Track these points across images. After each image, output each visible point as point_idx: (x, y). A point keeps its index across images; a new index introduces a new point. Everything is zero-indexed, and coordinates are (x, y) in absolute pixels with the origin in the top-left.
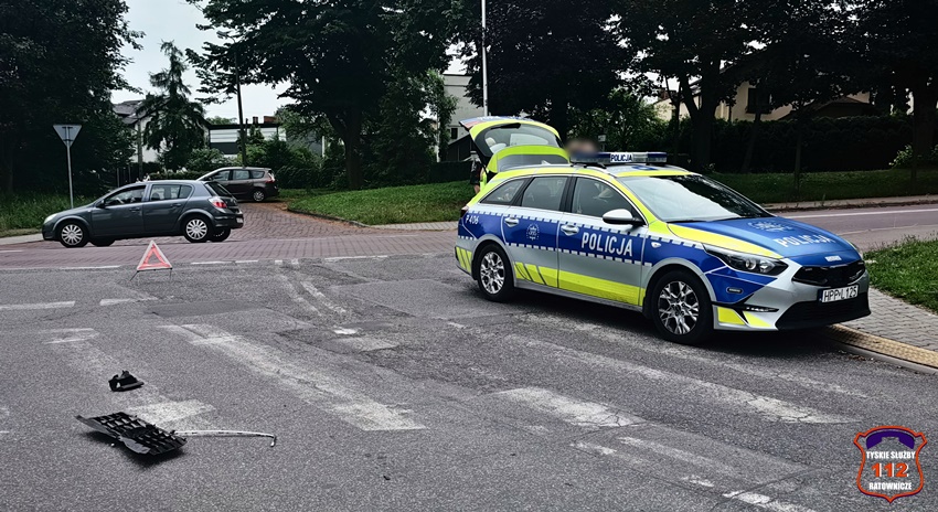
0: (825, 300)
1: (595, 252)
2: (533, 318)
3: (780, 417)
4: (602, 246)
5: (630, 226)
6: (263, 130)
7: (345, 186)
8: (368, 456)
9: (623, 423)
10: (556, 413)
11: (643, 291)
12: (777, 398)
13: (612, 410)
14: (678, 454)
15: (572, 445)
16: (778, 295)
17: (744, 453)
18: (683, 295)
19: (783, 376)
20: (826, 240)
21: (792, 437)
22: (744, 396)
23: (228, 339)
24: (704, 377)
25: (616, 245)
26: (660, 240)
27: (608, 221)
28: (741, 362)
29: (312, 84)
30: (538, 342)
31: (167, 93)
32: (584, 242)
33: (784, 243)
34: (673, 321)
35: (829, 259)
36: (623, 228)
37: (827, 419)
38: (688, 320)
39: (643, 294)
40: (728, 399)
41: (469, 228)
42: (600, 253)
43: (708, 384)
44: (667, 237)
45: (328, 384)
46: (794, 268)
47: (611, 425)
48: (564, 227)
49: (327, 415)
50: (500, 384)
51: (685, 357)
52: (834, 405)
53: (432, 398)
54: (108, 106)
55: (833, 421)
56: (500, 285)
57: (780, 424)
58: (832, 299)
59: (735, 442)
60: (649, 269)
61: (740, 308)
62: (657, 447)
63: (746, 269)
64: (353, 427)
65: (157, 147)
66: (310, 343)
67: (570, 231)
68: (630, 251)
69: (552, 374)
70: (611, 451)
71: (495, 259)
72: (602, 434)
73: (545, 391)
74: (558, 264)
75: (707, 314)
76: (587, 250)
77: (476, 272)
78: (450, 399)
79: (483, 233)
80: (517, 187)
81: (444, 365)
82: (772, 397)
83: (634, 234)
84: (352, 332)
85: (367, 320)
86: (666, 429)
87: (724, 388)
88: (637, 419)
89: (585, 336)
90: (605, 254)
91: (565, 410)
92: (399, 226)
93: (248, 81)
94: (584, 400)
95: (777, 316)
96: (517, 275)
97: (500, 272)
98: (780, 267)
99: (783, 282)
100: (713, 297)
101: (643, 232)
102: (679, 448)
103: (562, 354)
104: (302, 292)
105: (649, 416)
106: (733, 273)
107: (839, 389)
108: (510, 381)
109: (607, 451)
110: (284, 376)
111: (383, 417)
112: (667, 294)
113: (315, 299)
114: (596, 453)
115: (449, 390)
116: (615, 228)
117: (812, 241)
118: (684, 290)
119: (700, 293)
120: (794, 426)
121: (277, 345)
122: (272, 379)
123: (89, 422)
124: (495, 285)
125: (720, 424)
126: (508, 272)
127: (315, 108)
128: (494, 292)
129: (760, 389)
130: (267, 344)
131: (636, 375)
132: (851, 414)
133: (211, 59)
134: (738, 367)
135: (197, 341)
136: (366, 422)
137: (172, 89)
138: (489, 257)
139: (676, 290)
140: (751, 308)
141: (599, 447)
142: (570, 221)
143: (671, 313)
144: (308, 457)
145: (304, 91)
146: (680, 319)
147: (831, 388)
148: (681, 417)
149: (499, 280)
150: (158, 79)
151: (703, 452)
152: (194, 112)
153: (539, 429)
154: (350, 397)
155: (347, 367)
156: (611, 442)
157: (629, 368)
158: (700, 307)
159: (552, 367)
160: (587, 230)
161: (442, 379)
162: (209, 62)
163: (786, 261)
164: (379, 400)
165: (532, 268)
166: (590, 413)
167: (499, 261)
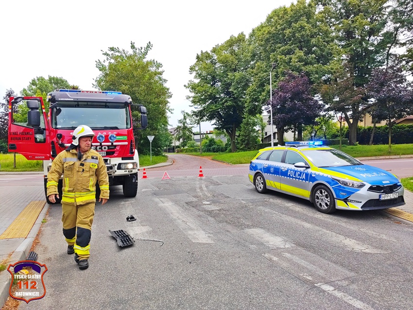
0: (382, 199)
1: (292, 177)
2: (271, 200)
3: (353, 249)
4: (295, 175)
5: (305, 168)
6: (209, 135)
7: (230, 151)
8: (189, 252)
9: (287, 246)
10: (262, 240)
11: (310, 192)
12: (355, 239)
13: (284, 240)
14: (303, 263)
15: (263, 255)
16: (361, 196)
17: (332, 265)
18: (324, 194)
19: (362, 230)
20: (383, 174)
21: (355, 258)
22: (341, 237)
23: (170, 204)
24: (327, 228)
25: (300, 175)
26: (315, 174)
27: (296, 166)
28: (345, 222)
29: (222, 121)
30: (269, 210)
31: (182, 125)
32: (289, 174)
33: (364, 175)
34: (321, 204)
35: (384, 182)
36: (302, 169)
37: (375, 251)
38: (326, 204)
39: (310, 194)
40: (334, 239)
41: (253, 168)
42: (294, 178)
43: (328, 232)
44: (317, 173)
45: (192, 222)
46: (368, 186)
47: (281, 247)
48: (282, 168)
49: (184, 235)
50: (248, 227)
51: (323, 219)
52: (380, 244)
53: (222, 230)
54: (166, 130)
55: (376, 252)
56: (262, 188)
57: (352, 252)
58: (386, 198)
59: (329, 259)
60: (312, 184)
61: (346, 201)
62: (296, 259)
63: (348, 186)
64: (190, 240)
65: (179, 141)
66: (193, 207)
67: (284, 170)
68: (304, 177)
69: (268, 223)
70: (277, 259)
71: (260, 178)
72: (276, 251)
73: (263, 230)
74: (281, 181)
75: (333, 203)
76: (290, 176)
77: (255, 183)
78: (228, 231)
79: (257, 169)
80: (268, 154)
81: (232, 218)
82: (353, 239)
83: (306, 171)
84: (208, 203)
85: (215, 199)
86: (303, 251)
87: (334, 234)
88: (293, 245)
89: (287, 209)
90: (296, 178)
91: (266, 239)
92: (243, 165)
93: (203, 121)
94: (276, 235)
95: (362, 204)
96: (267, 184)
97: (262, 183)
98: (362, 186)
99: (364, 191)
100: (335, 197)
101: (309, 171)
102: (304, 260)
103: (276, 216)
104: (201, 188)
105: (298, 244)
106: (343, 188)
107: (384, 237)
108: (252, 225)
109: (275, 259)
110: (179, 219)
111: (201, 237)
112: (318, 194)
113: (203, 190)
114: (270, 260)
115: (229, 227)
116: (299, 169)
117: (377, 175)
118: (324, 193)
119: (330, 195)
120: (358, 254)
121: (183, 207)
122: (175, 220)
123: (111, 232)
124: (261, 188)
125: (326, 250)
126: (264, 183)
127: (223, 128)
128: (260, 190)
129: (349, 235)
130: (180, 206)
131: (300, 226)
132: (386, 250)
133: (193, 115)
134: (344, 224)
135: (161, 205)
136: (195, 238)
137: (184, 124)
138: (258, 178)
139: (321, 193)
140: (351, 201)
141: (272, 257)
142: (284, 166)
143: (320, 201)
144: (170, 251)
145: (219, 123)
146: (323, 204)
147: (381, 237)
148: (311, 246)
149: (262, 186)
150: (180, 121)
151: (313, 263)
152: (190, 130)
153: (253, 247)
154: (195, 228)
155: (200, 216)
156: (279, 255)
157: (299, 223)
158: (330, 199)
159: (270, 221)
160: (290, 169)
161: (229, 223)
162: (192, 116)
163: (365, 183)
164: (204, 230)
165: (272, 182)
166: (275, 241)
167: (262, 179)
